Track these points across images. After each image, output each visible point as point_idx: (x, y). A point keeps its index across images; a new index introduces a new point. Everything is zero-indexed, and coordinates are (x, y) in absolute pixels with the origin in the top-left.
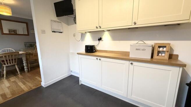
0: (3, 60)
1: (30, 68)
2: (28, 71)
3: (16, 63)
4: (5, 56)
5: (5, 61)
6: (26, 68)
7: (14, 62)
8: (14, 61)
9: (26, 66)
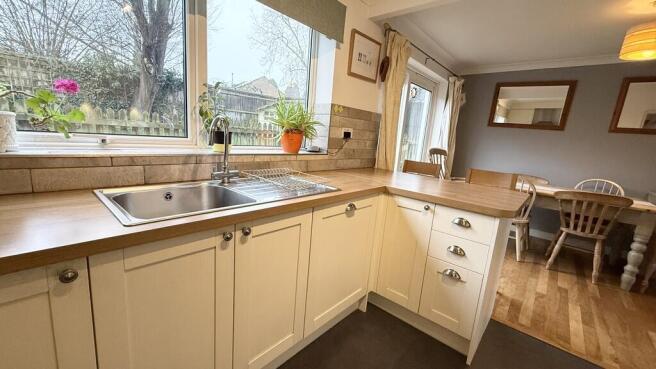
0: (568, 211)
1: (651, 280)
2: (635, 289)
3: (602, 237)
4: (580, 203)
5: (573, 216)
6: (632, 273)
7: (596, 231)
8: (598, 227)
9: (634, 265)
